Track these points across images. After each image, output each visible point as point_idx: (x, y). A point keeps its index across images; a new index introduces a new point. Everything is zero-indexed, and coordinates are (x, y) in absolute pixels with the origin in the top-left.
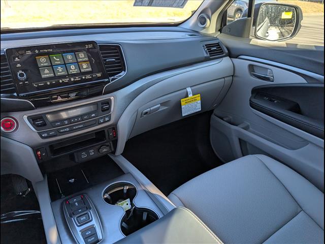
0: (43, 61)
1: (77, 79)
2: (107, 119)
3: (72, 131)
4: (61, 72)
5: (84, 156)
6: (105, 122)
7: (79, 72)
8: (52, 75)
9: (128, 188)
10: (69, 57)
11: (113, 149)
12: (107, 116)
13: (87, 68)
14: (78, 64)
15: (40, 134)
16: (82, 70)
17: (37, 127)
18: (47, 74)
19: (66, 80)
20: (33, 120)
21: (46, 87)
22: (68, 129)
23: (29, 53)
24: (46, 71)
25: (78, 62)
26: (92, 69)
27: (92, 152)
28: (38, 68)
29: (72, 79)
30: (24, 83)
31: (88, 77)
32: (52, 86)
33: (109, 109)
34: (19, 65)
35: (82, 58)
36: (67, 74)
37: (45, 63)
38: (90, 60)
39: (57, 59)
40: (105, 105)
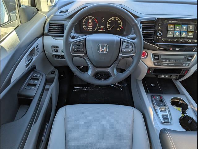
0: (171, 27)
1: (184, 41)
2: (187, 65)
3: (168, 66)
4: (177, 35)
5: (163, 76)
6: (185, 66)
7: (186, 37)
8: (172, 36)
9: (182, 102)
10: (184, 27)
11: (177, 78)
12: (188, 63)
13: (191, 36)
14: (187, 32)
15: (154, 63)
16: (188, 36)
17: (154, 59)
18: (170, 35)
19: (178, 40)
20: (154, 56)
21: (167, 42)
22: (166, 64)
23: (166, 22)
24: (171, 33)
25: (187, 31)
26: (193, 37)
27: (167, 76)
28: (167, 31)
29: (181, 41)
30: (159, 38)
31: (190, 41)
32: (170, 42)
33: (191, 60)
34: (160, 28)
35: (190, 29)
36: (179, 37)
37: (171, 29)
38: (194, 32)
39: (178, 28)
40: (190, 57)
